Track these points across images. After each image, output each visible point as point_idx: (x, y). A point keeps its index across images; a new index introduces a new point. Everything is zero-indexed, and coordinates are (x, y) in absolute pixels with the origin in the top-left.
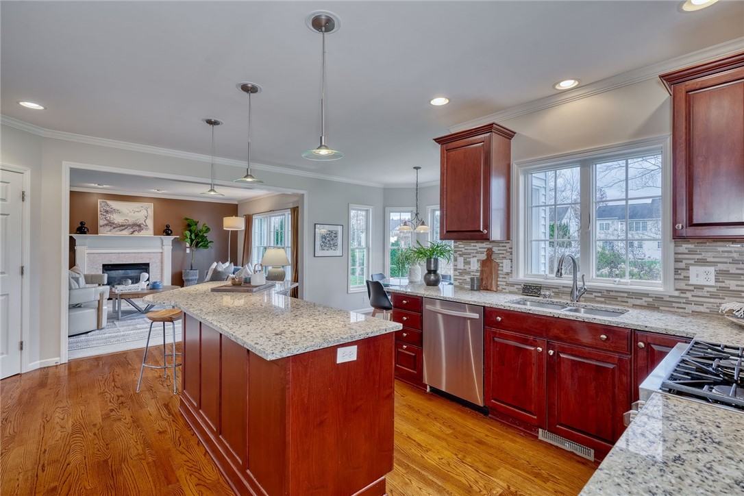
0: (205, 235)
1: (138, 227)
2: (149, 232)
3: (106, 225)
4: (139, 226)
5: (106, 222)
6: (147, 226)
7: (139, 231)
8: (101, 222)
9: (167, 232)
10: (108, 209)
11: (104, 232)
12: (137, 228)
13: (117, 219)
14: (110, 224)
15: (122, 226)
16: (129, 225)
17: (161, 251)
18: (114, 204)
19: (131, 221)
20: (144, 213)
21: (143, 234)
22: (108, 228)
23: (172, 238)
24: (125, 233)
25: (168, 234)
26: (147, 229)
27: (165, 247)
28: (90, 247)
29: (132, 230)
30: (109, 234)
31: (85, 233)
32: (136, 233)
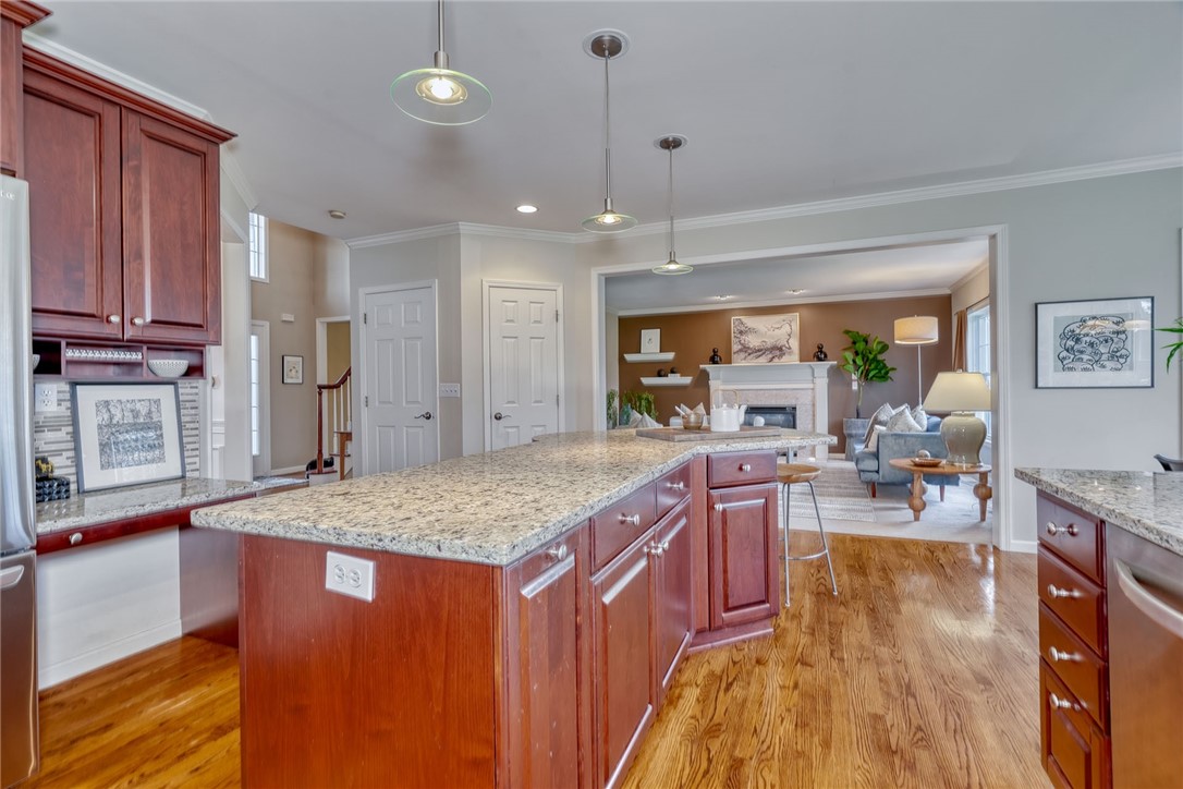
0: (880, 357)
1: (778, 350)
2: (793, 358)
3: (741, 350)
4: (780, 349)
5: (740, 347)
6: (790, 348)
7: (780, 356)
8: (735, 347)
9: (820, 355)
10: (743, 328)
11: (739, 361)
12: (778, 353)
13: (753, 341)
14: (745, 349)
15: (759, 351)
16: (767, 350)
17: (811, 386)
18: (750, 321)
19: (770, 342)
20: (786, 328)
21: (785, 360)
22: (742, 355)
23: (827, 364)
24: (763, 360)
25: (820, 360)
26: (790, 353)
27: (817, 381)
28: (725, 382)
29: (771, 356)
30: (744, 364)
31: (716, 363)
32: (776, 360)
